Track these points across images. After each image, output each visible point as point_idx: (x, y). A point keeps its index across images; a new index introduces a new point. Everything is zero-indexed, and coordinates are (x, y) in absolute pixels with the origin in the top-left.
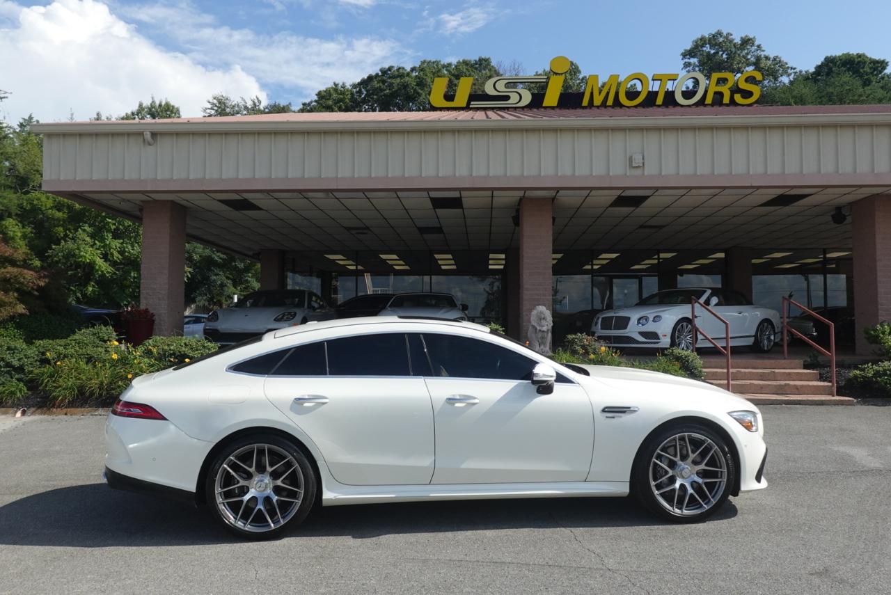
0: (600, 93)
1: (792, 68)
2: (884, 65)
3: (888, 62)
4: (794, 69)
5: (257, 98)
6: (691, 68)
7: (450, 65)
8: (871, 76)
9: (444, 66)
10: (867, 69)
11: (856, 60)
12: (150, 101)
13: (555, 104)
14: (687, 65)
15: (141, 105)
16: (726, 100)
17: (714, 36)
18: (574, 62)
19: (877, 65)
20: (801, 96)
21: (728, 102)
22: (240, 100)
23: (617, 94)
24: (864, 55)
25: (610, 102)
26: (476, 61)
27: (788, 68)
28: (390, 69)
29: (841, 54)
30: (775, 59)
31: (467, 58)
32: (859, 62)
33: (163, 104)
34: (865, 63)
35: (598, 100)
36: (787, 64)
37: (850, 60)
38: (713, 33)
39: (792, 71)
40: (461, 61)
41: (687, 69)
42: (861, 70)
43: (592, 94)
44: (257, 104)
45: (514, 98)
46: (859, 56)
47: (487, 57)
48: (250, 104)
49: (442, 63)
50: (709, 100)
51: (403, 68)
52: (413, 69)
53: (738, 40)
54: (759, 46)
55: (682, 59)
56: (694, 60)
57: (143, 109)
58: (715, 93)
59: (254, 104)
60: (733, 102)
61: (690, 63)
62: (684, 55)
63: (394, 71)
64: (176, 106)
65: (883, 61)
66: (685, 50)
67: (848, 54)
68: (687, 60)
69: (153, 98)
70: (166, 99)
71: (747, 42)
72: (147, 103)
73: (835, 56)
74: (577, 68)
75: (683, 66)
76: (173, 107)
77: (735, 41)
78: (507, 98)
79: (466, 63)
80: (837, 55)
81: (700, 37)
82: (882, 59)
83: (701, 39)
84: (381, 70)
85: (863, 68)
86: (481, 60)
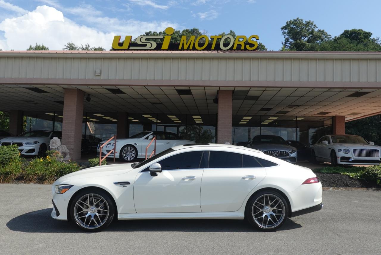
0: (187, 44)
1: (329, 35)
2: (370, 34)
3: (372, 33)
4: (330, 36)
5: (88, 44)
6: (286, 34)
7: (179, 31)
8: (363, 39)
9: (176, 32)
10: (362, 36)
11: (357, 32)
12: (35, 45)
13: (167, 49)
14: (284, 33)
15: (31, 47)
16: (243, 48)
17: (295, 20)
18: (233, 31)
19: (367, 35)
20: (325, 48)
21: (243, 49)
22: (80, 45)
23: (194, 44)
24: (361, 30)
25: (191, 48)
26: (191, 29)
27: (327, 35)
28: (150, 32)
29: (352, 29)
30: (322, 31)
31: (188, 29)
32: (358, 33)
33: (41, 46)
34: (361, 33)
35: (186, 47)
36: (327, 33)
37: (354, 32)
38: (295, 19)
39: (329, 36)
40: (185, 30)
41: (284, 35)
42: (359, 37)
43: (183, 44)
44: (88, 47)
45: (149, 45)
46: (359, 30)
47: (197, 28)
48: (84, 47)
49: (176, 30)
50: (235, 48)
51: (156, 32)
52: (160, 33)
53: (304, 22)
54: (315, 25)
55: (282, 30)
56: (286, 31)
57: (32, 49)
58: (238, 45)
59: (86, 47)
60: (245, 49)
61: (285, 32)
62: (282, 29)
63: (152, 34)
64: (47, 47)
65: (370, 33)
66: (283, 26)
67: (354, 29)
68: (283, 31)
69: (36, 44)
70: (42, 44)
71: (308, 23)
72: (34, 46)
73: (349, 30)
74: (234, 33)
75: (282, 33)
76: (45, 47)
77: (303, 23)
78: (146, 45)
79: (187, 31)
80: (350, 30)
81: (289, 21)
82: (369, 32)
83: (289, 22)
84: (146, 33)
85: (360, 35)
86: (194, 29)
